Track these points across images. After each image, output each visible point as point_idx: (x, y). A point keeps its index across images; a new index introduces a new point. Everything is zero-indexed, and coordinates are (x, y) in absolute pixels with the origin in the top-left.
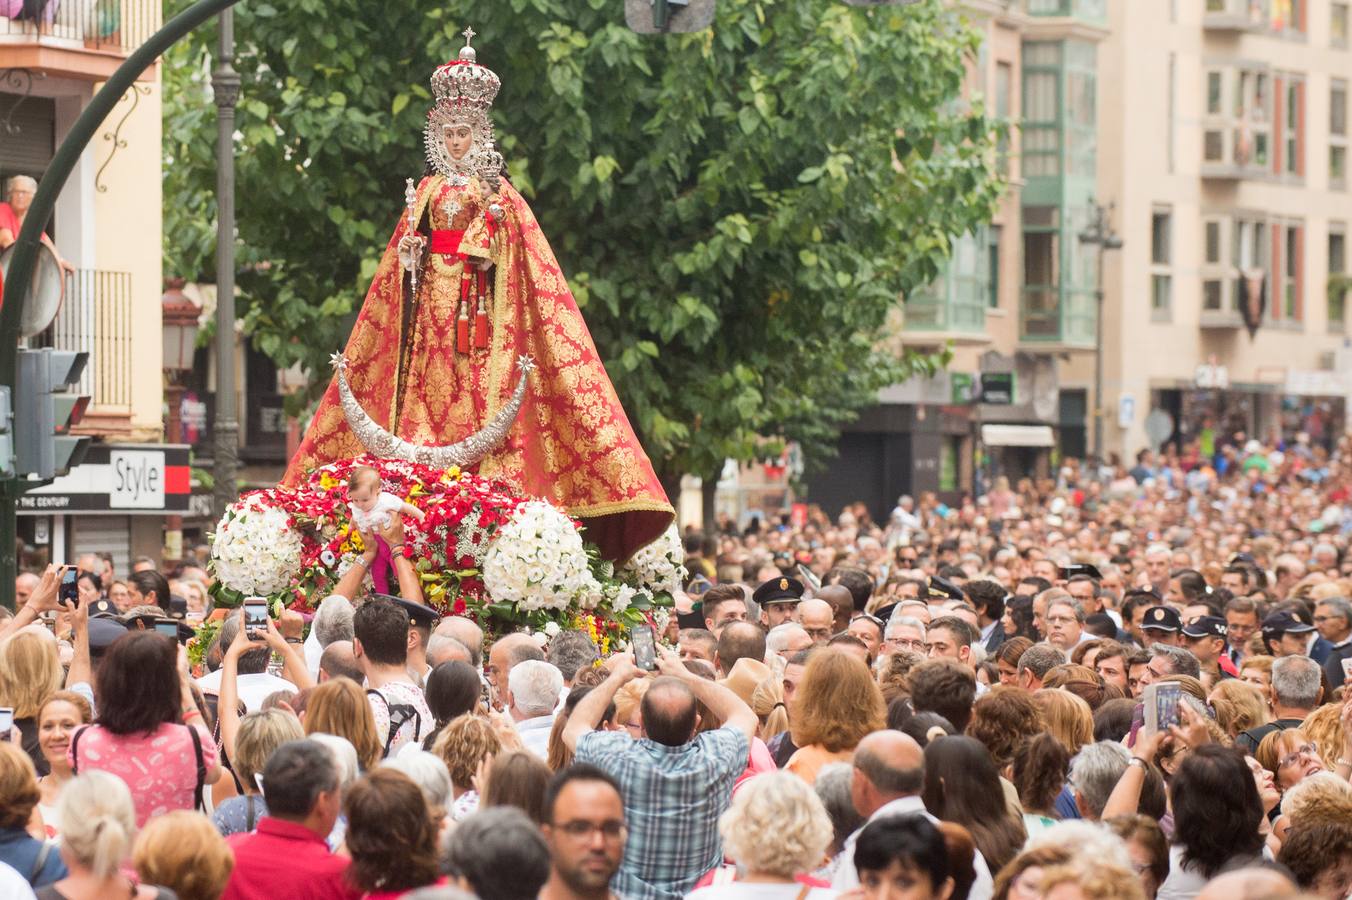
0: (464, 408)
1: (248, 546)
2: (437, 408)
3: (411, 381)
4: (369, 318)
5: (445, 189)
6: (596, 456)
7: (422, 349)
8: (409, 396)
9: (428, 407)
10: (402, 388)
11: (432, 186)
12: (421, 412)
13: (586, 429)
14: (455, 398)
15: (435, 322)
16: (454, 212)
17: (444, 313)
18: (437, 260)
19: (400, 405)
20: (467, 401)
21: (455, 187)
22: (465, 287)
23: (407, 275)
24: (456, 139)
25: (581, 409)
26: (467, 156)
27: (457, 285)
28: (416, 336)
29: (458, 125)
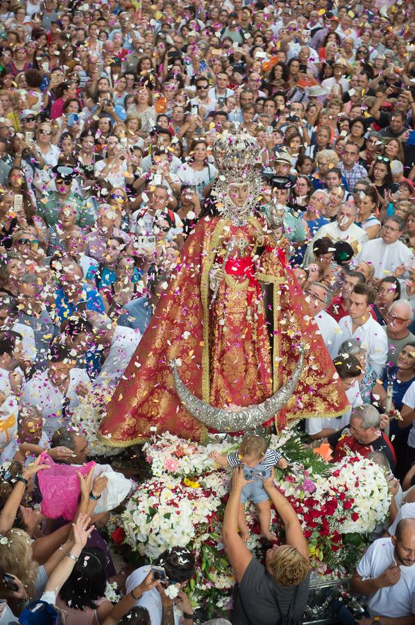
5: (234, 230)
6: (319, 386)
7: (219, 341)
8: (216, 375)
9: (225, 378)
10: (211, 371)
14: (246, 371)
15: (231, 323)
16: (243, 246)
17: (237, 318)
18: (230, 280)
19: (211, 381)
20: (252, 370)
21: (241, 228)
22: (249, 296)
23: (211, 292)
27: (245, 296)
28: (216, 333)
29: (243, 184)
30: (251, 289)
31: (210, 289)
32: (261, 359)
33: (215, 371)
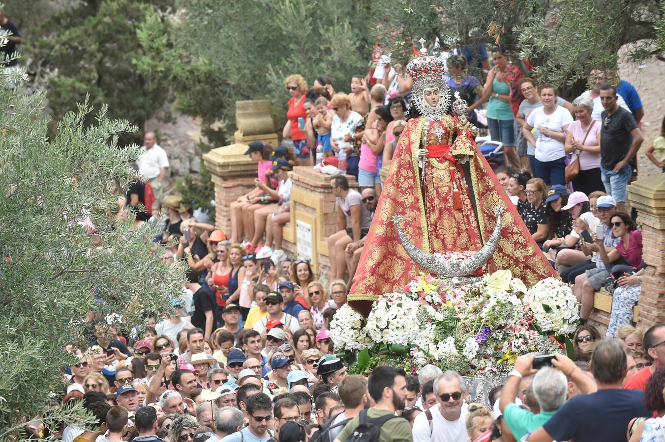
0: (463, 239)
2: (449, 241)
4: (390, 197)
5: (432, 123)
6: (526, 257)
7: (434, 209)
8: (432, 236)
9: (443, 241)
11: (423, 123)
13: (521, 244)
15: (440, 195)
16: (440, 134)
17: (444, 189)
18: (434, 161)
19: (429, 241)
21: (437, 121)
22: (452, 174)
23: (420, 170)
24: (433, 96)
25: (518, 233)
26: (439, 104)
29: (434, 88)
30: (452, 168)
31: (419, 167)
33: (430, 233)
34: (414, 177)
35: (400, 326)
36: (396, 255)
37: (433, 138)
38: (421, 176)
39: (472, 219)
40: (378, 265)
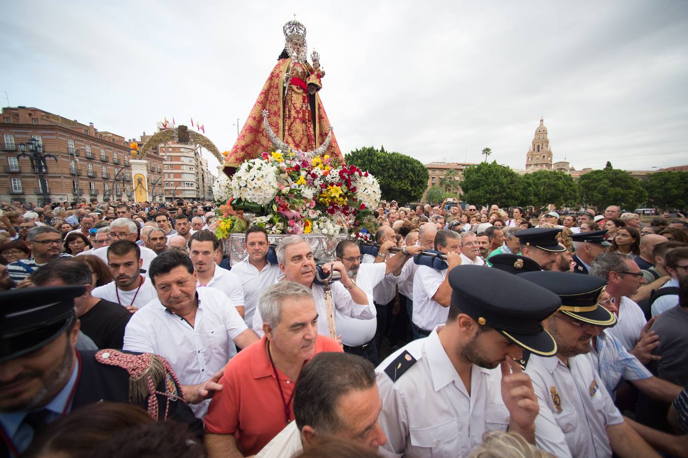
0: (305, 141)
1: (262, 180)
2: (297, 138)
3: (287, 128)
5: (295, 64)
7: (289, 117)
8: (286, 133)
9: (293, 138)
10: (284, 131)
11: (289, 62)
12: (290, 140)
15: (295, 108)
16: (300, 71)
17: (298, 105)
18: (294, 87)
19: (284, 136)
20: (306, 139)
21: (298, 64)
22: (304, 99)
23: (284, 88)
27: (302, 97)
28: (287, 113)
29: (299, 42)
30: (304, 95)
31: (284, 87)
32: (310, 132)
33: (286, 130)
34: (278, 94)
35: (257, 186)
36: (260, 143)
37: (295, 72)
38: (284, 93)
39: (311, 129)
40: (247, 146)
